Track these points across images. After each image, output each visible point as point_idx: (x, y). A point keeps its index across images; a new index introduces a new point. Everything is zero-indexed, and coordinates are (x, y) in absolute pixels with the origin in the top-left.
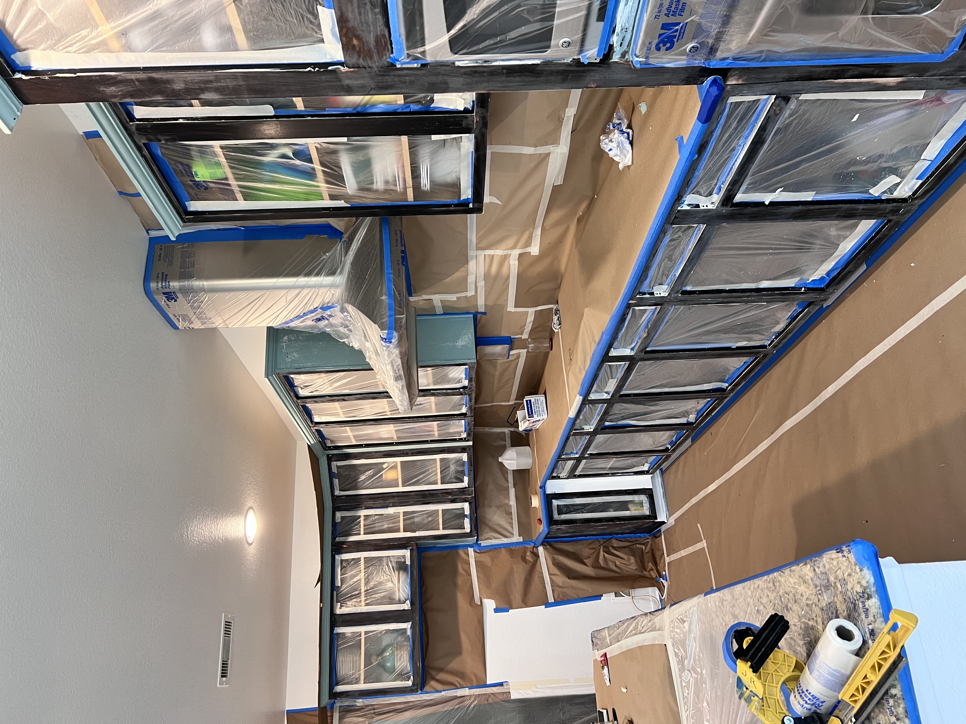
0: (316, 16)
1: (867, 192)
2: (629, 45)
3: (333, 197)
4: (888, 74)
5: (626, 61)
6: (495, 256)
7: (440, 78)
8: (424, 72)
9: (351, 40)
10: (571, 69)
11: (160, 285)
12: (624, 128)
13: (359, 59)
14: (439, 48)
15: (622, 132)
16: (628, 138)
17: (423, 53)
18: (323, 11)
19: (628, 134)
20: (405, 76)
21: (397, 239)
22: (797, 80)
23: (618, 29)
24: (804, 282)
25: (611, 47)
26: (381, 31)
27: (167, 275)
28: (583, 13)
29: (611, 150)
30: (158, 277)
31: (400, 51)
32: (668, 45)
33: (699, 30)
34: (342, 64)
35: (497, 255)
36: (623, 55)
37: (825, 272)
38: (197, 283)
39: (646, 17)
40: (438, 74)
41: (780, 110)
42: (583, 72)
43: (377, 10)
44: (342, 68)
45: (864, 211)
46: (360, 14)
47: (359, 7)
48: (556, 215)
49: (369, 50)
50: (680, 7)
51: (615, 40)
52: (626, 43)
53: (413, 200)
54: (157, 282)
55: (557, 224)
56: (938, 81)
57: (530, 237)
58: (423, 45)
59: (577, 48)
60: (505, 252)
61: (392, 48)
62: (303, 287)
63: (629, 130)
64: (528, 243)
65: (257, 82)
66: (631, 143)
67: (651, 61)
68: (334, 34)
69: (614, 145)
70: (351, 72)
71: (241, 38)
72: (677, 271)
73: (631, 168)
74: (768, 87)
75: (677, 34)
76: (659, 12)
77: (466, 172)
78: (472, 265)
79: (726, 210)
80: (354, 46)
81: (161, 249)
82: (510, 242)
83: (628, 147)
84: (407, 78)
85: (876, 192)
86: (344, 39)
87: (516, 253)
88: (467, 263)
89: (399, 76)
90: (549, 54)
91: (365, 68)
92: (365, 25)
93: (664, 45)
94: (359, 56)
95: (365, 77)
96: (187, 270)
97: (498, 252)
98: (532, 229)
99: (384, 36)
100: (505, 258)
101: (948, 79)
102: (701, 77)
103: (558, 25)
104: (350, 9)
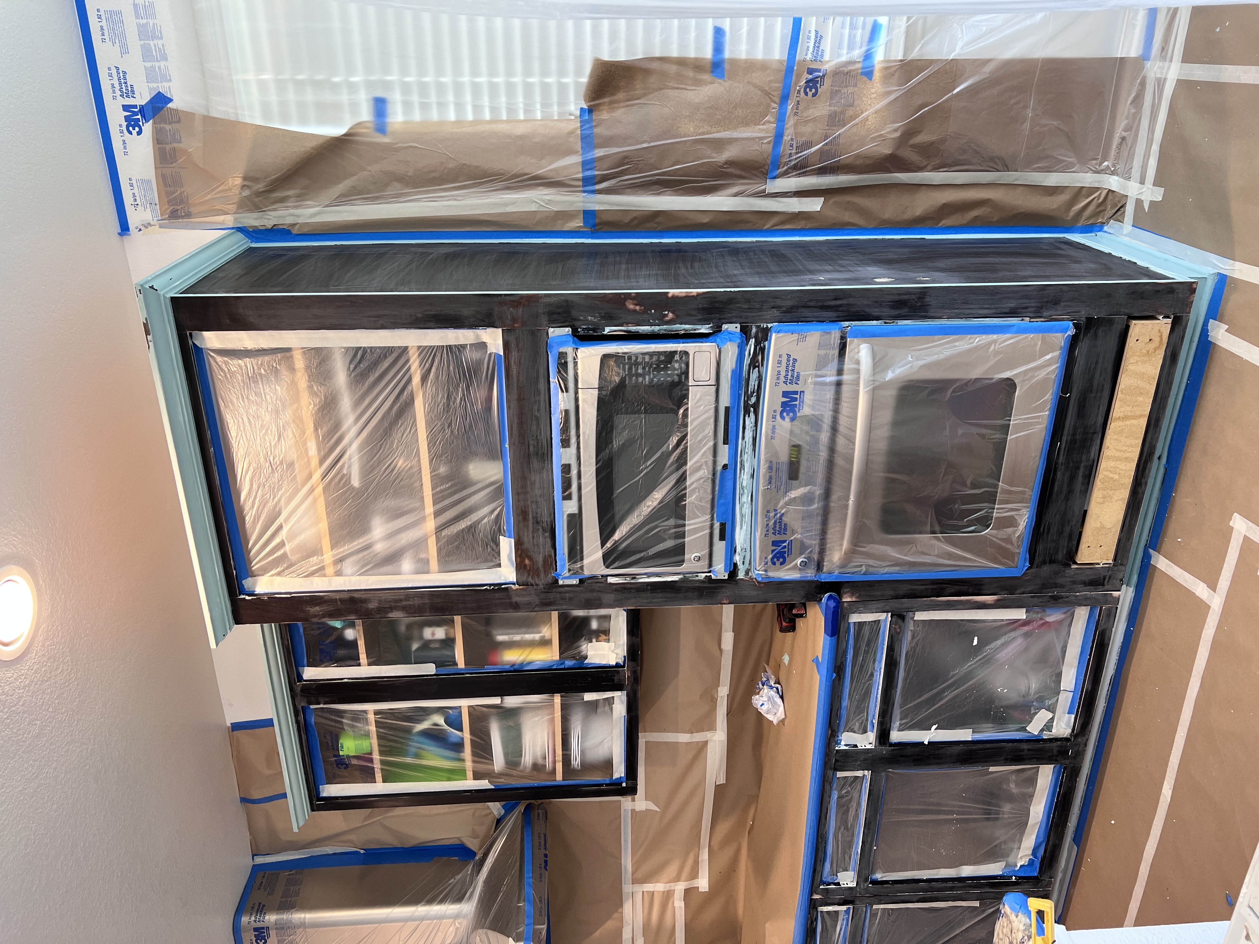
0: (498, 544)
1: (1024, 729)
2: (750, 564)
3: (477, 776)
4: (983, 592)
5: (750, 578)
6: (655, 894)
7: (595, 594)
8: (581, 589)
9: (524, 560)
10: (705, 585)
11: (253, 918)
12: (772, 683)
13: (528, 577)
14: (594, 563)
15: (771, 687)
16: (778, 693)
17: (582, 568)
18: (504, 540)
19: (777, 689)
20: (565, 592)
21: (540, 842)
22: (904, 597)
23: (738, 549)
24: (1012, 868)
25: (735, 565)
26: (549, 551)
27: (264, 906)
28: (707, 531)
29: (762, 705)
30: (253, 908)
31: (563, 566)
32: (781, 560)
33: (803, 548)
34: (514, 584)
35: (658, 891)
36: (747, 573)
37: (1030, 852)
38: (298, 916)
39: (758, 535)
40: (593, 591)
41: (900, 628)
42: (715, 588)
43: (547, 534)
44: (513, 586)
45: (1030, 752)
46: (533, 538)
47: (533, 532)
48: (724, 828)
49: (538, 569)
50: (783, 527)
51: (737, 558)
52: (747, 562)
53: (561, 779)
54: (251, 914)
55: (725, 843)
56: (1031, 599)
57: (696, 863)
58: (582, 559)
59: (707, 562)
60: (668, 887)
61: (556, 566)
62: (422, 919)
63: (777, 685)
64: (694, 874)
65: (439, 600)
66: (782, 697)
67: (771, 574)
68: (510, 559)
69: (765, 699)
70: (520, 589)
71: (434, 564)
72: (857, 848)
73: (786, 722)
74: (881, 605)
75: (786, 550)
76: (767, 531)
77: (619, 743)
78: (627, 908)
79: (885, 750)
80: (525, 565)
81: (263, 877)
82: (672, 870)
83: (779, 701)
84: (567, 595)
85: (1034, 728)
86: (518, 559)
87: (680, 887)
88: (621, 905)
89: (560, 593)
90: (684, 568)
91: (532, 585)
92: (536, 547)
93: (778, 560)
94: (529, 574)
95: (531, 594)
96: (290, 899)
97: (658, 887)
98: (697, 850)
99: (551, 556)
100: (668, 896)
101: (1038, 597)
102: (818, 594)
103: (689, 542)
104: (526, 534)
